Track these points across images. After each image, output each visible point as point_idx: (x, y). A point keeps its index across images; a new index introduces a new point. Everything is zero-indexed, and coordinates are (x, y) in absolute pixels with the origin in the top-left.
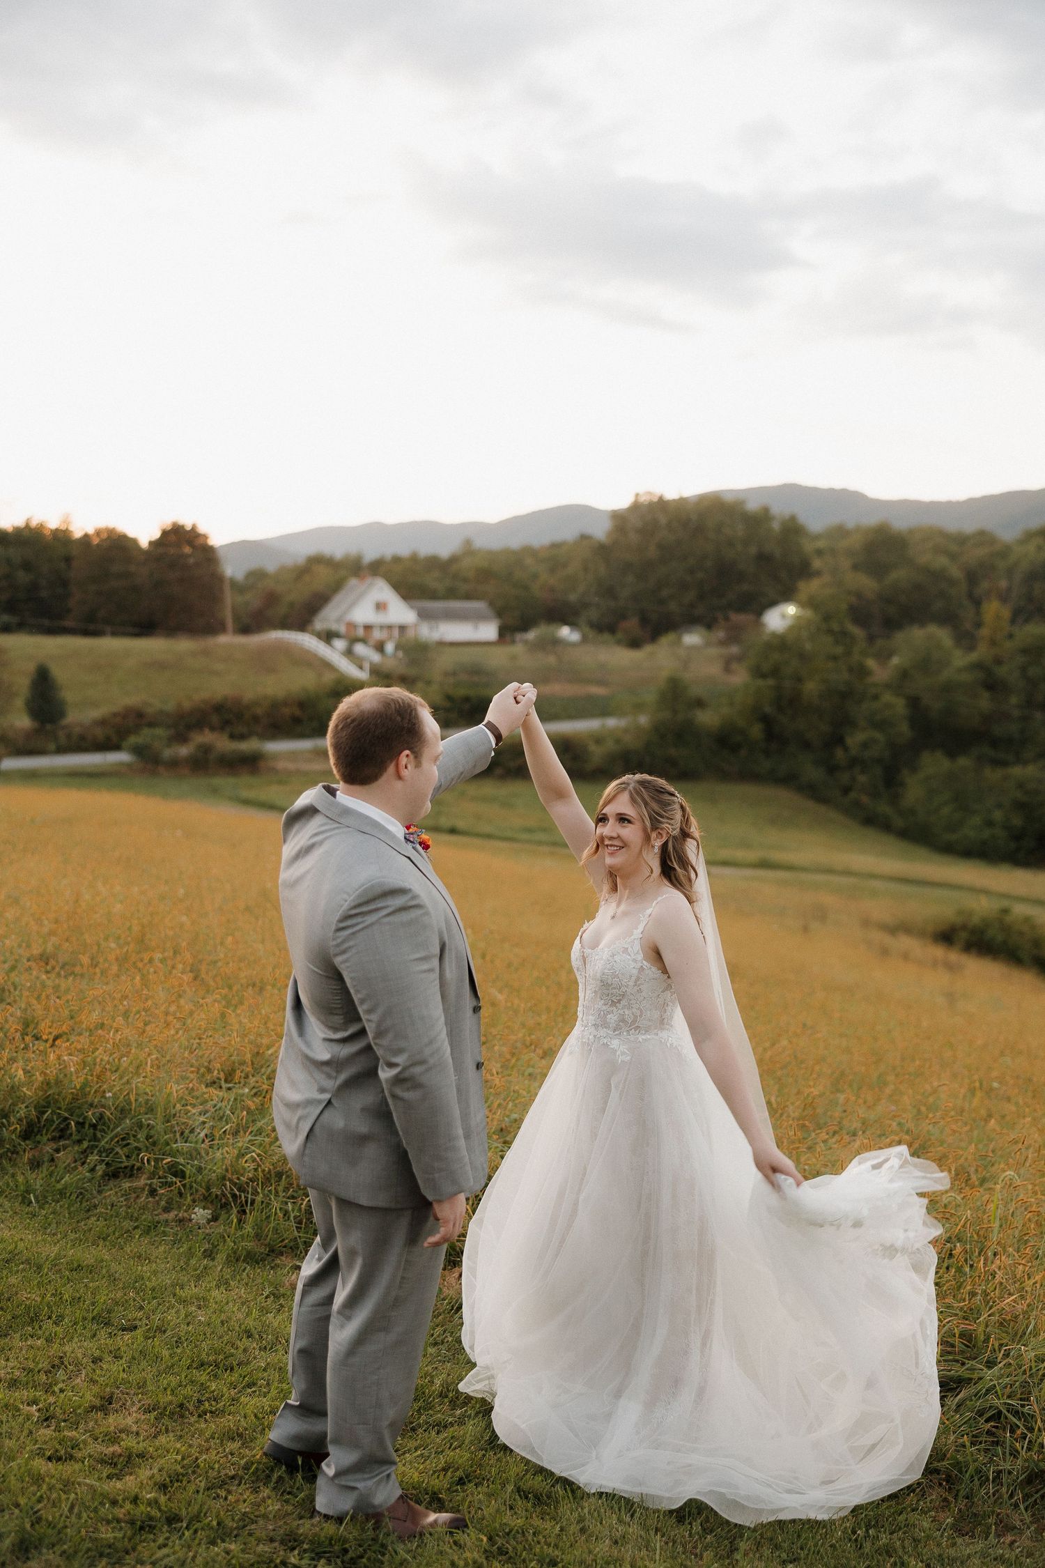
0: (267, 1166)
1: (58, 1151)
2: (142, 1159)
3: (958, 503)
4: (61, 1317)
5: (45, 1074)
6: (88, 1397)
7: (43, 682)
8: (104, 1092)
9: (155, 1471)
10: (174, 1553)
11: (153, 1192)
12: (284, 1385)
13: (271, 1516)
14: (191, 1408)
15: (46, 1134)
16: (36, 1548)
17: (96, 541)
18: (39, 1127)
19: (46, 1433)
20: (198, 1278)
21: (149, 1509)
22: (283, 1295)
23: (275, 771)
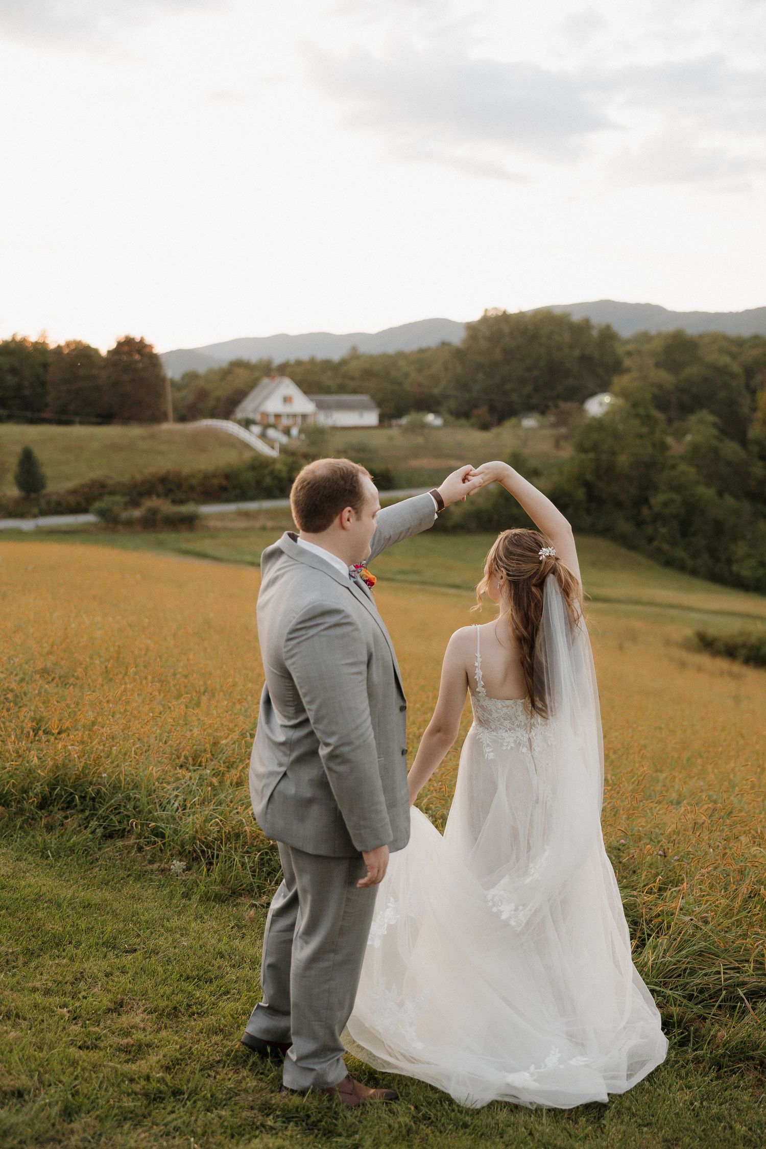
0: (227, 829)
1: (66, 818)
2: (132, 824)
3: (737, 313)
4: (79, 944)
5: (55, 759)
6: (105, 1002)
7: (28, 460)
8: (101, 773)
9: (161, 1057)
10: (181, 1117)
11: (140, 849)
12: (251, 993)
13: (250, 1091)
14: (183, 1010)
15: (57, 806)
16: (77, 1113)
17: (66, 351)
18: (52, 800)
19: (75, 1028)
20: (179, 913)
21: (158, 1085)
22: (245, 926)
23: (208, 528)
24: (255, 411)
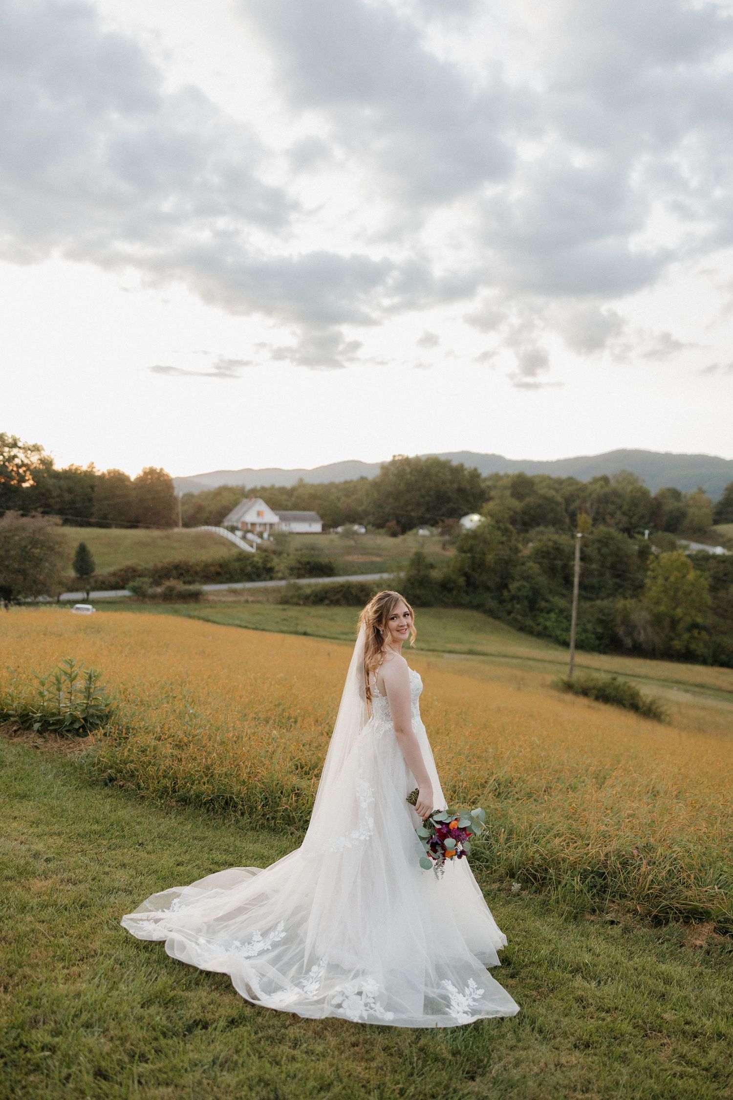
3: (552, 462)
17: (108, 478)
23: (208, 601)
24: (237, 521)
